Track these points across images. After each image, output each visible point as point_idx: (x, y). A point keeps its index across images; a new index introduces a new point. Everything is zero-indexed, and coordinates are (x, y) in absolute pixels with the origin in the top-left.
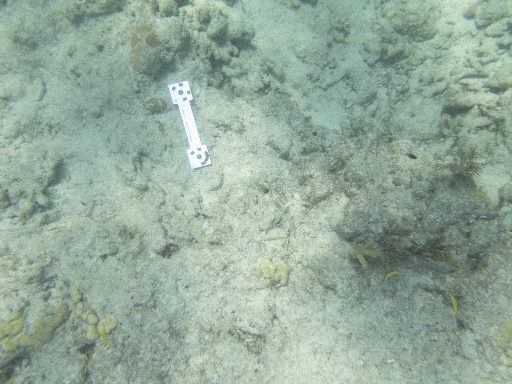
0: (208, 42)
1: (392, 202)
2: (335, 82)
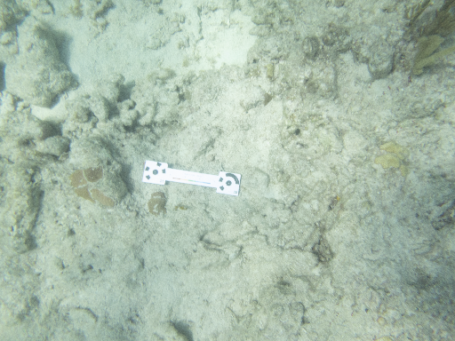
0: (110, 124)
1: (361, 15)
2: (201, 23)
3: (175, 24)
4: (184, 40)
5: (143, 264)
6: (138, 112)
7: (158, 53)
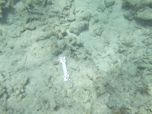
0: (71, 45)
1: (123, 96)
2: (106, 57)
3: (103, 51)
4: (100, 54)
5: (40, 66)
6: (77, 50)
7: (94, 49)
